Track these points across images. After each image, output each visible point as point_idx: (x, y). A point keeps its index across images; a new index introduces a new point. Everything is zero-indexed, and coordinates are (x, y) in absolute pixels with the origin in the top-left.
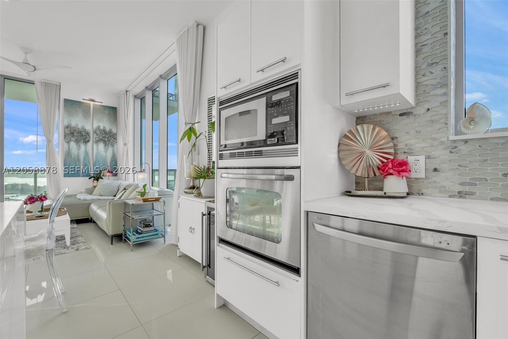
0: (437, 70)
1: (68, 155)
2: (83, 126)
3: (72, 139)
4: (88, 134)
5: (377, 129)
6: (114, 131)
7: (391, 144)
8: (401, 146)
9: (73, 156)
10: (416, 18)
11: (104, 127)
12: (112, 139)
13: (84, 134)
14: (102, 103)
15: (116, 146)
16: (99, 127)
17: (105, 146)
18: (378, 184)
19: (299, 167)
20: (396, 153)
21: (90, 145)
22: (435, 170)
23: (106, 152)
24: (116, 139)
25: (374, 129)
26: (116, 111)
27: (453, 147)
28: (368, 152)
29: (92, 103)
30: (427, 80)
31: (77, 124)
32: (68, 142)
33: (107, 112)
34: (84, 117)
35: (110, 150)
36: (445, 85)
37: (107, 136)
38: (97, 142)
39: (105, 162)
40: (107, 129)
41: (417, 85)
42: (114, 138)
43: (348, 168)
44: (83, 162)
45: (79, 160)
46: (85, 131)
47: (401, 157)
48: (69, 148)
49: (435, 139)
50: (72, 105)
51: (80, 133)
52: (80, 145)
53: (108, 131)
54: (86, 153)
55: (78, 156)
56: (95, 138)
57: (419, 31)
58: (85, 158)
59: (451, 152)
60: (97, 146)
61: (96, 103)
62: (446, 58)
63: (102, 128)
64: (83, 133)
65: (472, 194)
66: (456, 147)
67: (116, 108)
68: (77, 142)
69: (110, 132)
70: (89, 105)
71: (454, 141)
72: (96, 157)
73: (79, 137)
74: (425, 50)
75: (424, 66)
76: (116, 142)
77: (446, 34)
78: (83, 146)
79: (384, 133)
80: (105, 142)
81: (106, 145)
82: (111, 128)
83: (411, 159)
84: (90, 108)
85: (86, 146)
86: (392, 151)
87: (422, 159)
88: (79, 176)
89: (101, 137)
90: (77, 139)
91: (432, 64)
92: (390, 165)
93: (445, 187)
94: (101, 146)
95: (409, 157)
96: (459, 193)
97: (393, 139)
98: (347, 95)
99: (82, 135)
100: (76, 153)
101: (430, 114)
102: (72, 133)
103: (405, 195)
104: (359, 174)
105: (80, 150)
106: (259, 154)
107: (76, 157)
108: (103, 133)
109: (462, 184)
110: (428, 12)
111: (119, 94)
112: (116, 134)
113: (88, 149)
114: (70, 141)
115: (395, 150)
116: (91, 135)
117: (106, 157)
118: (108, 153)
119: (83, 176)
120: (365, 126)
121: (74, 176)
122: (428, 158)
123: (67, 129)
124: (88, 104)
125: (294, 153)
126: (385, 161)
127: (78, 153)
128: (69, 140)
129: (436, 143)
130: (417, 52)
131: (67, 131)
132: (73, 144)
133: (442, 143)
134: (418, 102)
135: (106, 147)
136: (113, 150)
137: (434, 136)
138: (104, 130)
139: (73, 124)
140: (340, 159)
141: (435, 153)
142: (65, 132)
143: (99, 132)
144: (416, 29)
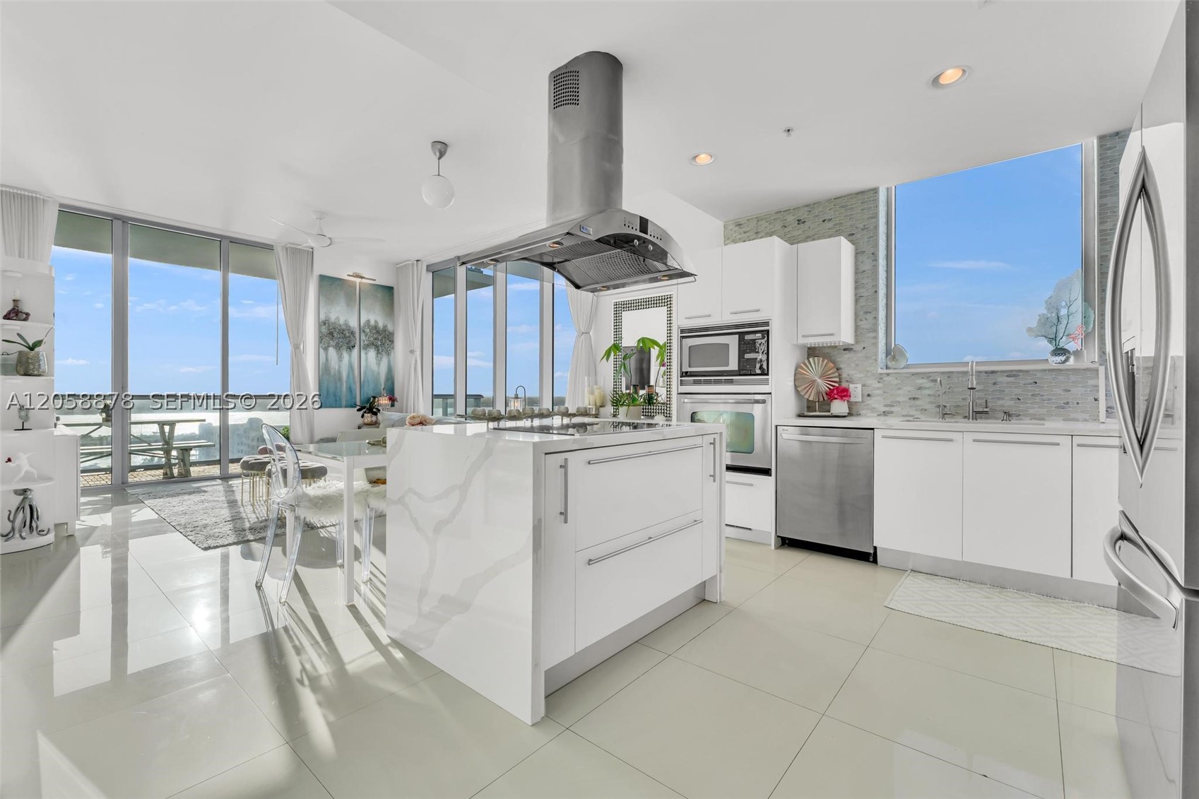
0: (870, 317)
1: (324, 372)
2: (346, 321)
3: (332, 343)
4: (353, 333)
5: (826, 361)
6: (390, 328)
7: (837, 374)
8: (844, 375)
9: (332, 373)
10: (856, 273)
11: (376, 322)
12: (388, 342)
13: (347, 335)
14: (375, 280)
15: (392, 354)
16: (368, 321)
17: (377, 354)
18: (826, 407)
19: (770, 393)
20: (840, 382)
21: (356, 351)
22: (869, 395)
23: (379, 364)
24: (392, 342)
25: (823, 361)
26: (392, 295)
27: (880, 378)
28: (819, 381)
29: (358, 280)
30: (864, 324)
31: (338, 318)
32: (326, 349)
33: (379, 295)
34: (348, 305)
35: (385, 360)
36: (875, 330)
37: (380, 337)
38: (367, 347)
39: (377, 379)
40: (381, 325)
41: (857, 328)
42: (390, 341)
43: (802, 393)
44: (347, 382)
45: (340, 379)
46: (349, 328)
47: (844, 385)
48: (327, 359)
49: (868, 371)
50: (331, 285)
51: (342, 332)
52: (342, 354)
53: (381, 328)
54: (351, 367)
55: (339, 372)
56: (364, 341)
57: (858, 284)
58: (348, 376)
59: (879, 382)
60: (366, 354)
61: (364, 281)
62: (876, 309)
63: (372, 323)
64: (347, 332)
65: (892, 412)
66: (882, 379)
67: (392, 288)
68: (338, 347)
69: (385, 330)
70: (354, 283)
71: (881, 374)
72: (365, 372)
73: (341, 340)
74: (862, 300)
75: (862, 312)
76: (393, 348)
77: (876, 292)
78: (345, 355)
79: (831, 365)
80: (377, 347)
81: (378, 352)
82: (386, 322)
83: (852, 387)
84: (355, 290)
85: (350, 355)
86: (837, 379)
87: (859, 386)
88: (341, 407)
89: (372, 339)
90: (338, 343)
91: (867, 312)
92: (835, 392)
93: (875, 408)
94: (372, 353)
95: (850, 385)
96: (884, 412)
97: (838, 369)
98: (803, 336)
99: (345, 337)
100: (337, 368)
101: (865, 351)
102: (331, 334)
103: (846, 414)
104: (811, 399)
105: (343, 362)
106: (731, 382)
107: (337, 373)
108: (374, 331)
109: (886, 406)
110: (864, 271)
111: (398, 264)
112: (392, 334)
113: (353, 360)
114: (328, 346)
115: (840, 379)
116: (357, 335)
117: (379, 373)
118: (381, 366)
119: (346, 407)
120: (816, 359)
121: (334, 405)
122: (863, 386)
123: (323, 327)
124: (352, 282)
125: (766, 382)
126: (832, 388)
127: (339, 367)
128: (326, 345)
129: (869, 374)
130: (857, 301)
131: (324, 330)
132: (332, 351)
133: (873, 375)
134: (857, 342)
135: (379, 356)
136: (389, 362)
137: (868, 369)
138: (376, 327)
139: (333, 318)
140: (796, 387)
141: (869, 382)
142: (320, 332)
143: (368, 330)
144: (856, 282)
